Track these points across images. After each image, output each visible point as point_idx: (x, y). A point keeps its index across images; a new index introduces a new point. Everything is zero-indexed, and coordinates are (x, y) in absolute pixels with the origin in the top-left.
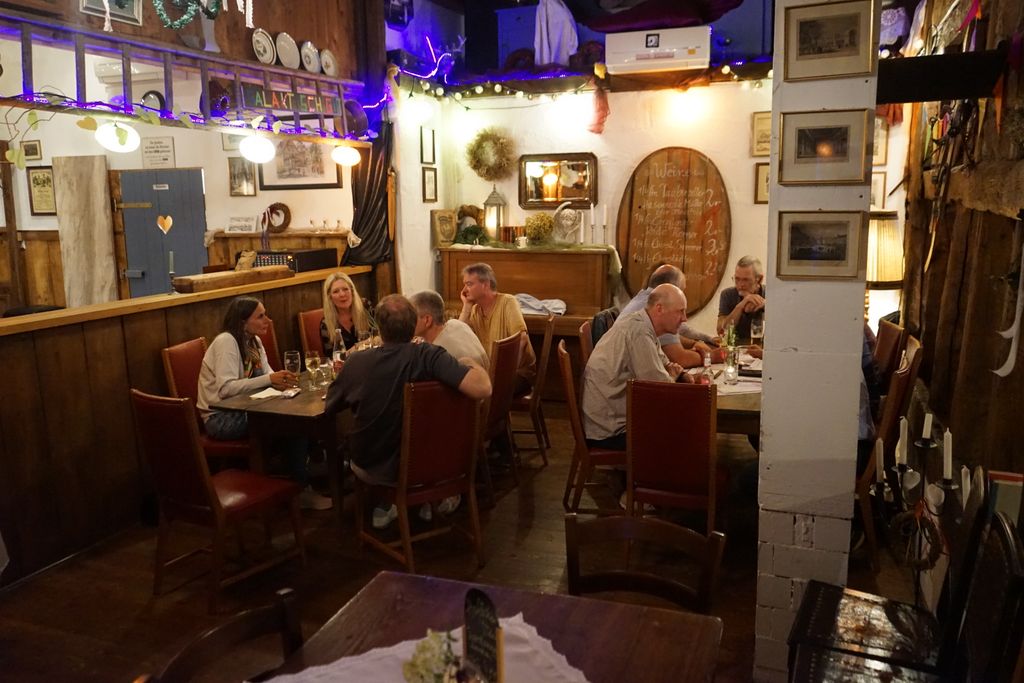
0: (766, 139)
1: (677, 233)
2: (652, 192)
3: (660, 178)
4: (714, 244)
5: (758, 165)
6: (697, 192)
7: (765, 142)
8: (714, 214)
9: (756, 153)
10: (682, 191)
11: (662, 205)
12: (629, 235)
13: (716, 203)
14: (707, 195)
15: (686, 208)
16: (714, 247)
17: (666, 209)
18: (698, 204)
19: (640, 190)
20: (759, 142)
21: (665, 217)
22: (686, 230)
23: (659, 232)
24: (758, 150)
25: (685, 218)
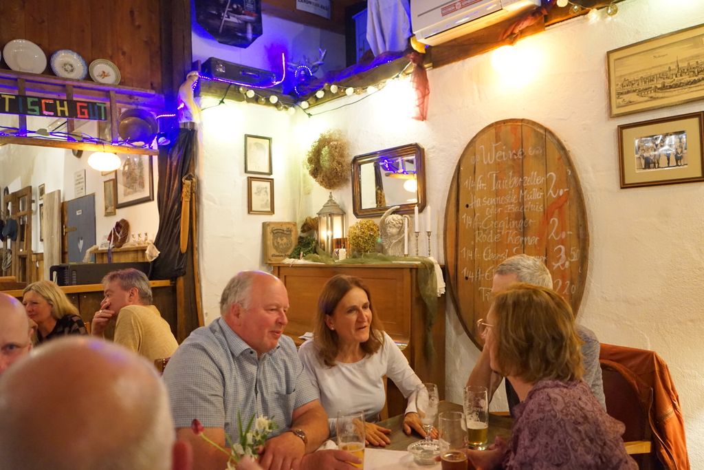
0: (629, 88)
1: (513, 238)
2: (480, 185)
3: (488, 164)
4: (563, 254)
5: (622, 128)
6: (535, 178)
7: (628, 92)
8: (560, 208)
9: (616, 111)
10: (515, 179)
11: (493, 201)
12: (457, 245)
13: (561, 193)
14: (548, 182)
15: (521, 203)
16: (563, 256)
17: (497, 206)
18: (537, 195)
19: (466, 183)
20: (619, 94)
21: (497, 217)
22: (524, 234)
23: (491, 239)
24: (618, 107)
25: (521, 216)
